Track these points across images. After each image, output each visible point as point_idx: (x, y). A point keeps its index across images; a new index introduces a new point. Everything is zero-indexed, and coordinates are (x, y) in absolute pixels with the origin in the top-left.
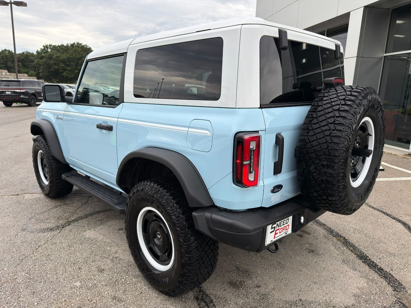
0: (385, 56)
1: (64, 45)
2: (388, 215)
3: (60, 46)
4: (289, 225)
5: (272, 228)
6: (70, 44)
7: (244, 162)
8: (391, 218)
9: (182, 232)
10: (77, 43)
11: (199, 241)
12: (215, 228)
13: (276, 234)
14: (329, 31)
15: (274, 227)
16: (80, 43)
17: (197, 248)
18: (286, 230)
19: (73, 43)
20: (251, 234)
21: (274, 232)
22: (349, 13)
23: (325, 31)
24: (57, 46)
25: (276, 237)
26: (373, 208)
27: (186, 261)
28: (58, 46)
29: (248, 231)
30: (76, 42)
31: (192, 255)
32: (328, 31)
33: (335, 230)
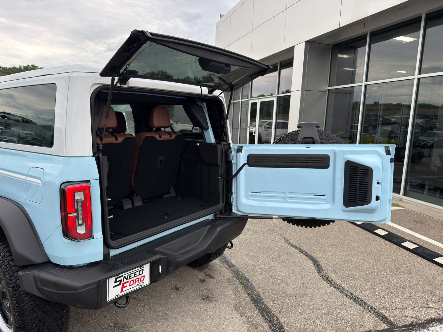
0: (329, 90)
1: (16, 67)
2: (302, 252)
3: (12, 68)
4: (144, 276)
5: (116, 282)
6: (23, 67)
7: (68, 214)
8: (305, 255)
9: (15, 293)
10: (32, 65)
11: (36, 301)
12: (42, 287)
13: (123, 287)
14: (282, 63)
15: (120, 281)
16: (35, 65)
17: (33, 310)
18: (141, 281)
19: (26, 65)
20: (79, 291)
21: (121, 286)
22: (293, 47)
23: (278, 63)
24: (8, 69)
25: (123, 291)
26: (292, 245)
27: (20, 324)
28: (10, 68)
29: (75, 289)
30: (30, 65)
31: (26, 317)
32: (280, 63)
33: (242, 271)
